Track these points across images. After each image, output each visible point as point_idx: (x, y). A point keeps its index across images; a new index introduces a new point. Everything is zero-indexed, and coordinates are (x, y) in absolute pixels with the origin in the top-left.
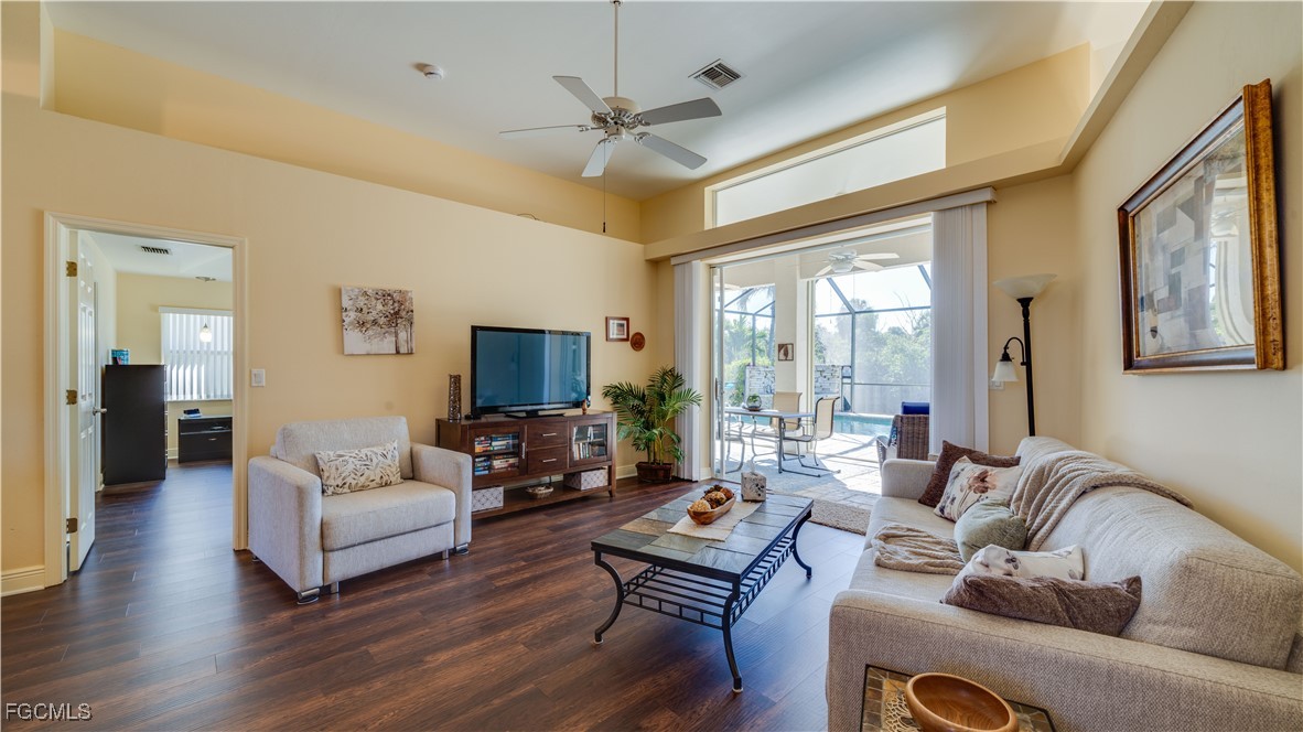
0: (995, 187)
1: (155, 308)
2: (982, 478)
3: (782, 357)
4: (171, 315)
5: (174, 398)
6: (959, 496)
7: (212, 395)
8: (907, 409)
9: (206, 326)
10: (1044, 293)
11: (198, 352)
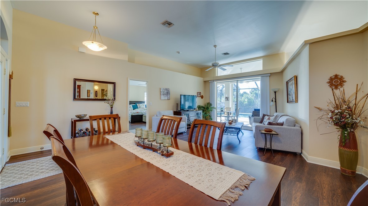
0: (271, 73)
2: (269, 118)
3: (226, 100)
6: (266, 121)
8: (255, 110)
10: (278, 91)
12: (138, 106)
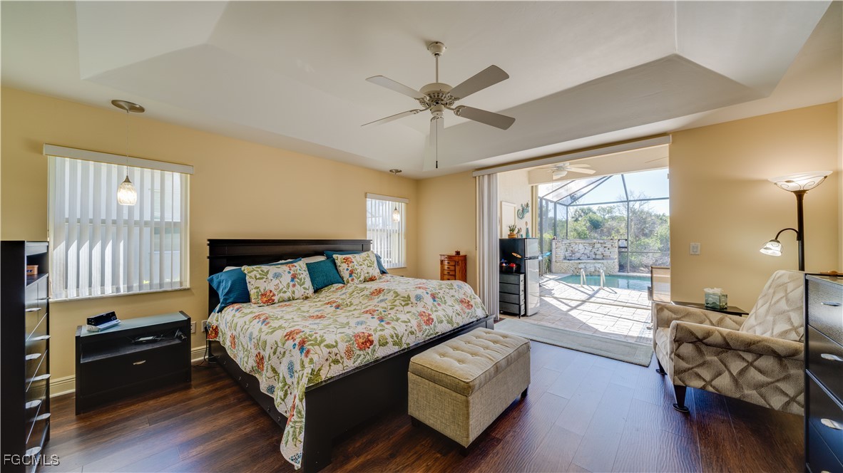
1: (36, 147)
4: (67, 160)
5: (72, 294)
7: (136, 285)
9: (127, 180)
11: (114, 222)
12: (343, 268)
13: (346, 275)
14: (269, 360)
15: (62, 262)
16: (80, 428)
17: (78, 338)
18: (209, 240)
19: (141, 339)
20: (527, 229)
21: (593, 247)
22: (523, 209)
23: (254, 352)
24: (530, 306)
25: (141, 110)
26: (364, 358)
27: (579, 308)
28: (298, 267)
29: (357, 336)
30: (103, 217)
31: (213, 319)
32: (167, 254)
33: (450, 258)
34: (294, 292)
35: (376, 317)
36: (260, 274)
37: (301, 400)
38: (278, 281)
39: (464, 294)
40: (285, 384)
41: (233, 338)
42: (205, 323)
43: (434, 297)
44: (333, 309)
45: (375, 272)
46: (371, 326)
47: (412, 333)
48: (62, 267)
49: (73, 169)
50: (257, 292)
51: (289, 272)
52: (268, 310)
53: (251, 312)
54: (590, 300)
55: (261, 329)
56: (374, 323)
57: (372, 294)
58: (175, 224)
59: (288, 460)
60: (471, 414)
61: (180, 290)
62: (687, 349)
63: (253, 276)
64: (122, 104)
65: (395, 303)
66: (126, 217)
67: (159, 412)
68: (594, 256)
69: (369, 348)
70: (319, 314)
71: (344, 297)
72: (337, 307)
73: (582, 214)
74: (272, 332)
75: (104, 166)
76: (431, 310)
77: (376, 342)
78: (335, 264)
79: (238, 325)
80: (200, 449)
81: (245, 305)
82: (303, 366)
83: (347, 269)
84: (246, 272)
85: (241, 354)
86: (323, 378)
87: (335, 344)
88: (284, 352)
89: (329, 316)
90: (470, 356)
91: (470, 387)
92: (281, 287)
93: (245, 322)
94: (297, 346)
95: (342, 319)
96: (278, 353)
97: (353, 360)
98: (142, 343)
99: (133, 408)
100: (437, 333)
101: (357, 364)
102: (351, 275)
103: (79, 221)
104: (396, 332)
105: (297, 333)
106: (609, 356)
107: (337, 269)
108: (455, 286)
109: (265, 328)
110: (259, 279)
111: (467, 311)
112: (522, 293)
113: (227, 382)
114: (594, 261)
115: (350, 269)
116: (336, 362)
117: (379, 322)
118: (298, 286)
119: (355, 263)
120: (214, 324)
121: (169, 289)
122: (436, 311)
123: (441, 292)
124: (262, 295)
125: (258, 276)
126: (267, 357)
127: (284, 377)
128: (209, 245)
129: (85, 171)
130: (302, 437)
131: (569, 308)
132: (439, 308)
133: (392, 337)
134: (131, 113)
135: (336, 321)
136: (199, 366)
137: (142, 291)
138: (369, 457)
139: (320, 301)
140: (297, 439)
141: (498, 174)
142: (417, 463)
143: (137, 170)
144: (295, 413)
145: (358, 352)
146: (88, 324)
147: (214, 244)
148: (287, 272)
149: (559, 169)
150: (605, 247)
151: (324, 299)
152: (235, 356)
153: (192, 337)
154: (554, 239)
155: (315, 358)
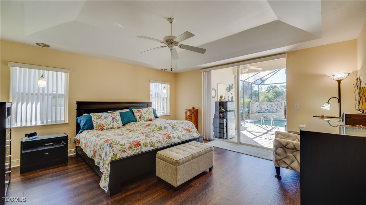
1: (5, 63)
4: (18, 68)
5: (19, 125)
7: (45, 121)
9: (42, 77)
11: (36, 94)
13: (138, 118)
14: (98, 151)
15: (15, 111)
16: (22, 179)
17: (22, 142)
18: (77, 102)
19: (47, 144)
20: (232, 97)
21: (272, 106)
22: (230, 87)
23: (93, 149)
24: (229, 134)
25: (49, 46)
26: (136, 151)
27: (261, 137)
28: (116, 114)
29: (134, 142)
30: (32, 92)
31: (78, 137)
32: (59, 109)
33: (190, 110)
34: (113, 125)
35: (145, 135)
36: (98, 117)
37: (108, 165)
38: (106, 120)
39: (189, 126)
40: (104, 160)
41: (85, 144)
42: (74, 139)
43: (173, 127)
44: (129, 132)
45: (152, 117)
46: (142, 139)
47: (160, 142)
48: (15, 113)
49: (20, 72)
50: (97, 125)
51: (111, 116)
52: (100, 132)
53: (93, 133)
54: (268, 133)
55: (96, 139)
56: (143, 137)
57: (146, 126)
58: (62, 95)
59: (102, 188)
60: (178, 174)
61: (64, 124)
62: (280, 150)
63: (95, 118)
64: (40, 44)
65: (154, 130)
66: (41, 92)
67: (54, 174)
68: (272, 111)
69: (139, 147)
70: (122, 134)
71: (134, 127)
72: (131, 131)
73: (272, 89)
74: (100, 140)
75: (33, 70)
76: (171, 133)
77: (142, 145)
78: (133, 113)
79: (88, 138)
80: (69, 186)
81: (91, 130)
82: (110, 153)
83: (139, 115)
84: (92, 116)
85: (88, 150)
86: (118, 157)
87: (124, 144)
88: (104, 148)
89: (126, 134)
90: (183, 152)
91: (177, 162)
92: (107, 123)
93: (90, 137)
94: (109, 145)
95: (130, 136)
96: (101, 148)
97: (131, 151)
98: (47, 146)
99: (43, 172)
100: (172, 143)
101: (133, 153)
102: (140, 118)
103: (22, 94)
104: (152, 141)
105: (109, 140)
106: (257, 156)
107: (134, 115)
108: (185, 123)
109: (98, 139)
110: (98, 119)
111: (188, 134)
112: (225, 128)
113: (83, 163)
114: (272, 113)
115: (140, 115)
116: (124, 151)
117: (145, 137)
118: (115, 123)
119: (142, 112)
120: (78, 138)
121: (59, 123)
122: (172, 133)
123: (177, 125)
124: (99, 126)
125: (97, 118)
126: (98, 150)
127: (103, 158)
128: (76, 104)
129: (25, 72)
130: (108, 179)
131: (255, 136)
132: (174, 132)
133: (150, 143)
134: (44, 47)
135: (128, 136)
136: (71, 158)
137: (48, 124)
138: (137, 191)
139: (124, 129)
140: (106, 180)
141: (212, 71)
142: (156, 193)
143: (46, 72)
144: (106, 170)
145: (134, 148)
146: (26, 137)
147: (78, 103)
148: (110, 116)
149: (244, 68)
150: (278, 106)
151: (126, 128)
152: (86, 152)
153: (69, 145)
154: (251, 102)
155: (115, 149)
